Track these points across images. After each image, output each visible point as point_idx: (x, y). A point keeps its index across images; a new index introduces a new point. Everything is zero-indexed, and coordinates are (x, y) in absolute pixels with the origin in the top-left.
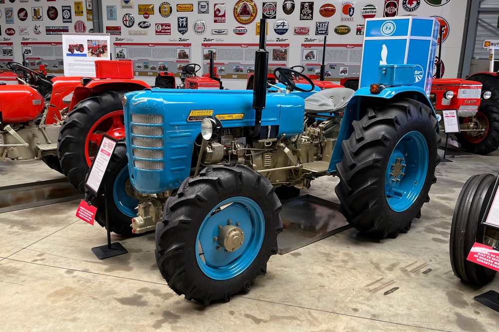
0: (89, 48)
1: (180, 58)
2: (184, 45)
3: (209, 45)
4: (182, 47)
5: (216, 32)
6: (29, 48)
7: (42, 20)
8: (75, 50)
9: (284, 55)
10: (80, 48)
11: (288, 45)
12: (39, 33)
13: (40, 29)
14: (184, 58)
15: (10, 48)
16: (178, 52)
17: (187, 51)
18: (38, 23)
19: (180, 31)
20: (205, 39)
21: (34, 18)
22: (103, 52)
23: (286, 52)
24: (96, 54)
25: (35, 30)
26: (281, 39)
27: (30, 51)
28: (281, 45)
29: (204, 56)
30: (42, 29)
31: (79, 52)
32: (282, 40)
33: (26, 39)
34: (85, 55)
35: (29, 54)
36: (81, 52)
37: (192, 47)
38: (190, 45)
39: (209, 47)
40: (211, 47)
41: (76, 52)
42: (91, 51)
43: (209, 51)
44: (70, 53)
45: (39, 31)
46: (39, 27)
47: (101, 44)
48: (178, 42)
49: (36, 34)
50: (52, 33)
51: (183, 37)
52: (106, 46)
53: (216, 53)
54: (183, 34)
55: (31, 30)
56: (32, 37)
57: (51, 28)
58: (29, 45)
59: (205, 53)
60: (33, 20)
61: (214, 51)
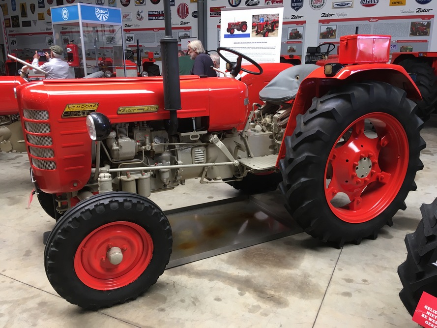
0: (254, 26)
1: (291, 38)
2: (297, 23)
3: (328, 21)
4: (295, 25)
5: (338, 5)
6: (131, 35)
7: (145, 5)
8: (235, 30)
9: (425, 29)
10: (242, 26)
11: (433, 16)
12: (141, 19)
13: (142, 14)
14: (296, 38)
15: (113, 36)
16: (290, 32)
17: (300, 30)
18: (140, 8)
19: (293, 7)
20: (324, 15)
21: (137, 3)
22: (273, 30)
23: (429, 25)
24: (262, 33)
25: (138, 16)
26: (423, 9)
27: (132, 38)
28: (423, 17)
29: (321, 34)
30: (145, 15)
31: (240, 32)
32: (425, 11)
33: (129, 26)
34: (248, 36)
35: (132, 42)
36: (243, 31)
37: (307, 25)
38: (304, 22)
39: (328, 23)
40: (331, 23)
41: (236, 32)
42: (256, 29)
43: (327, 28)
44: (229, 33)
45: (142, 17)
46: (142, 12)
47: (271, 19)
48: (291, 20)
49: (138, 19)
50: (154, 18)
51: (297, 13)
52: (277, 22)
53: (335, 30)
54: (297, 10)
55: (133, 16)
56: (135, 23)
57: (154, 13)
58: (131, 32)
59: (322, 31)
60: (135, 5)
61: (334, 28)
